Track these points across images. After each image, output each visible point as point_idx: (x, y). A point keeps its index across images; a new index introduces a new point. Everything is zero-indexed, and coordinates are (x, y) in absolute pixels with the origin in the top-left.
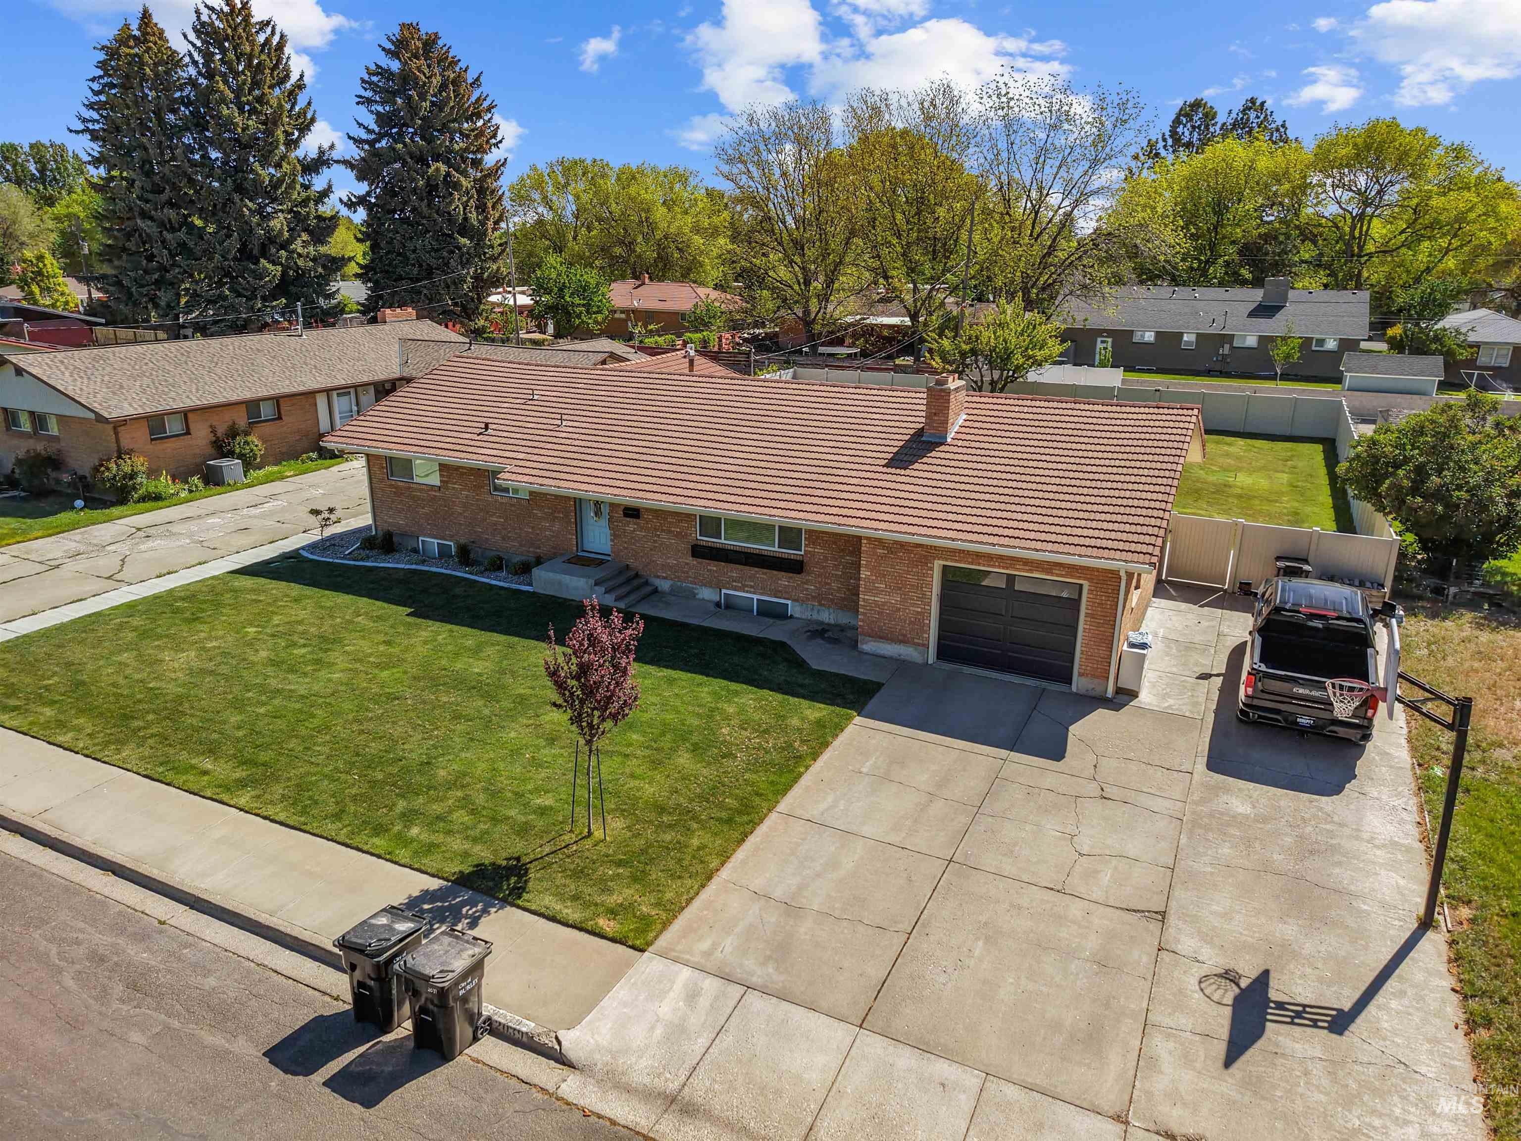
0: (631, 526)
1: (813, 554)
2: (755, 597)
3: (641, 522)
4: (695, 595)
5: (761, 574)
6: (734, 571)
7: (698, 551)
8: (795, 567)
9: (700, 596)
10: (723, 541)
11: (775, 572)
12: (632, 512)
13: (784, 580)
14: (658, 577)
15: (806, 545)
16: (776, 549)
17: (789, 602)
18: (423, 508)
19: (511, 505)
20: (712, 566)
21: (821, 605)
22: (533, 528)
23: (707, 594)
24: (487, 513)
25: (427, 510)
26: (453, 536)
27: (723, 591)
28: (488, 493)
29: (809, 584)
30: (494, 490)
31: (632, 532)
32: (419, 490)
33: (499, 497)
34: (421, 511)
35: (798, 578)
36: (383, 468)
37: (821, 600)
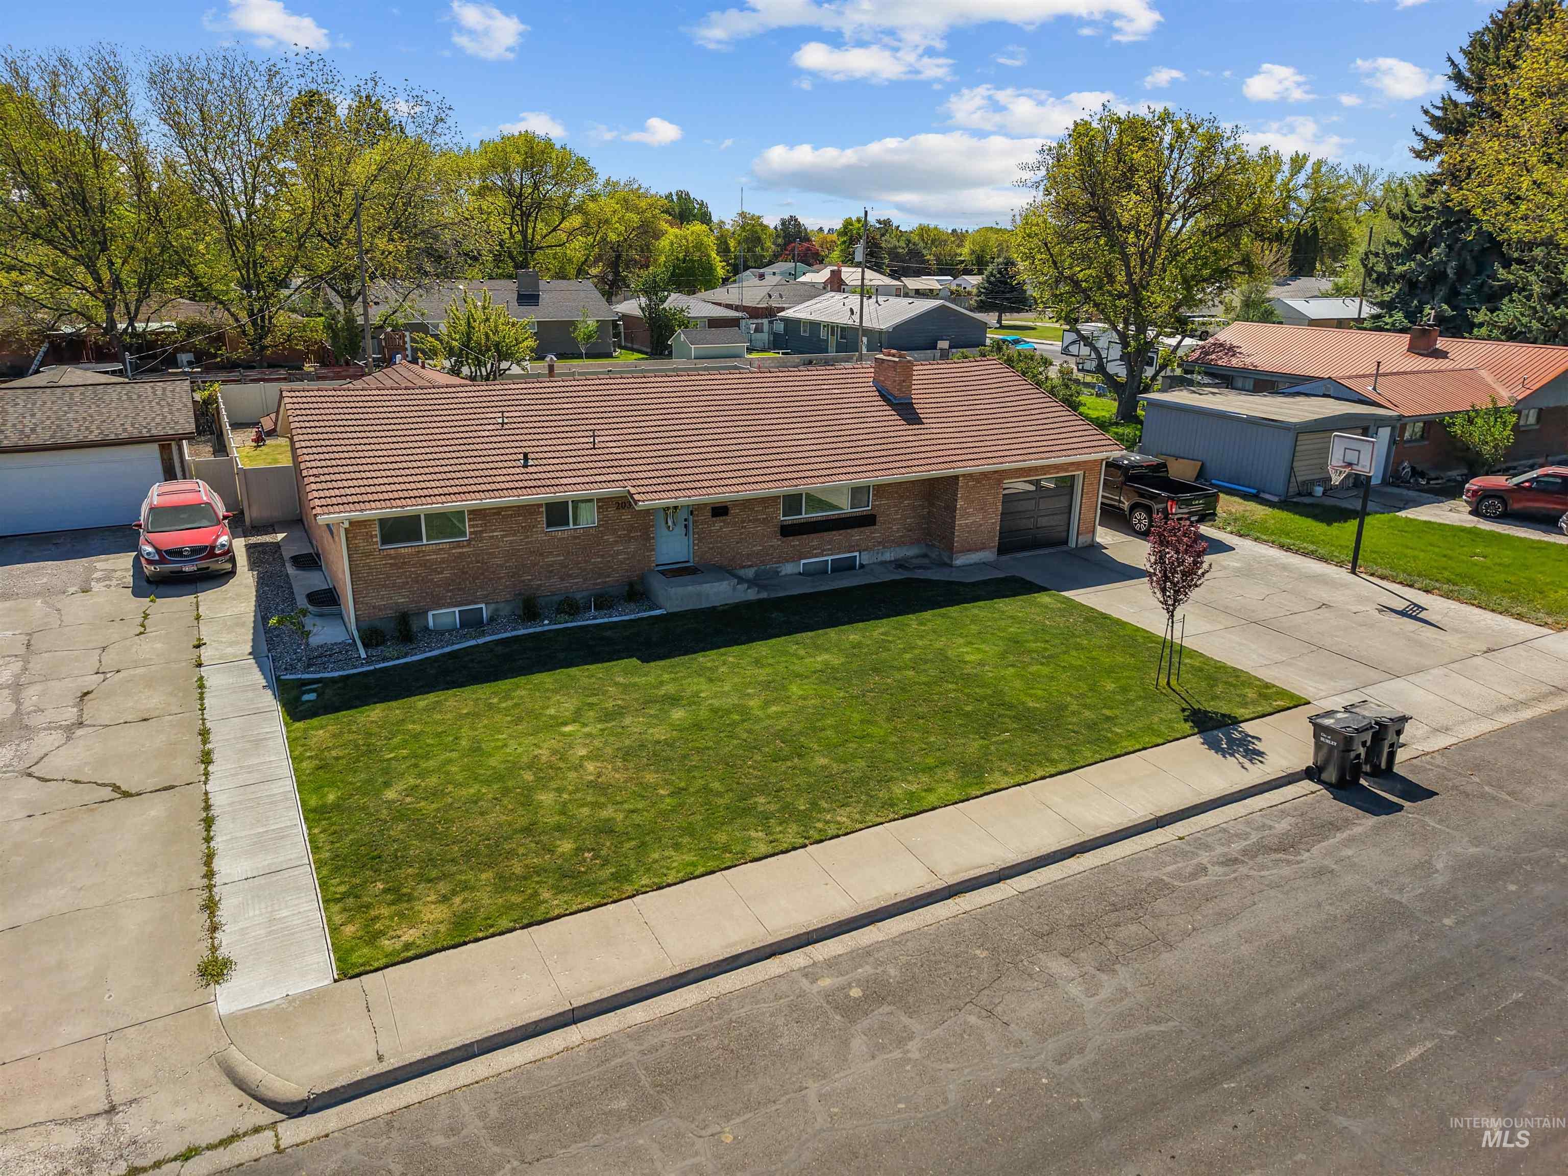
0: (718, 525)
1: (878, 506)
2: (829, 558)
3: (729, 517)
4: (778, 573)
5: (836, 536)
6: (814, 540)
7: (787, 531)
8: (866, 520)
9: (783, 573)
10: (804, 516)
11: (848, 531)
12: (720, 510)
13: (856, 535)
14: (744, 567)
15: (873, 501)
16: (849, 510)
17: (858, 554)
18: (442, 573)
19: (575, 538)
20: (795, 541)
21: (884, 547)
22: (602, 556)
23: (789, 569)
24: (541, 554)
25: (447, 574)
26: (486, 596)
27: (803, 561)
28: (542, 531)
29: (875, 533)
30: (548, 526)
31: (718, 531)
32: (435, 552)
33: (559, 532)
34: (437, 577)
35: (867, 530)
36: (372, 537)
37: (884, 543)
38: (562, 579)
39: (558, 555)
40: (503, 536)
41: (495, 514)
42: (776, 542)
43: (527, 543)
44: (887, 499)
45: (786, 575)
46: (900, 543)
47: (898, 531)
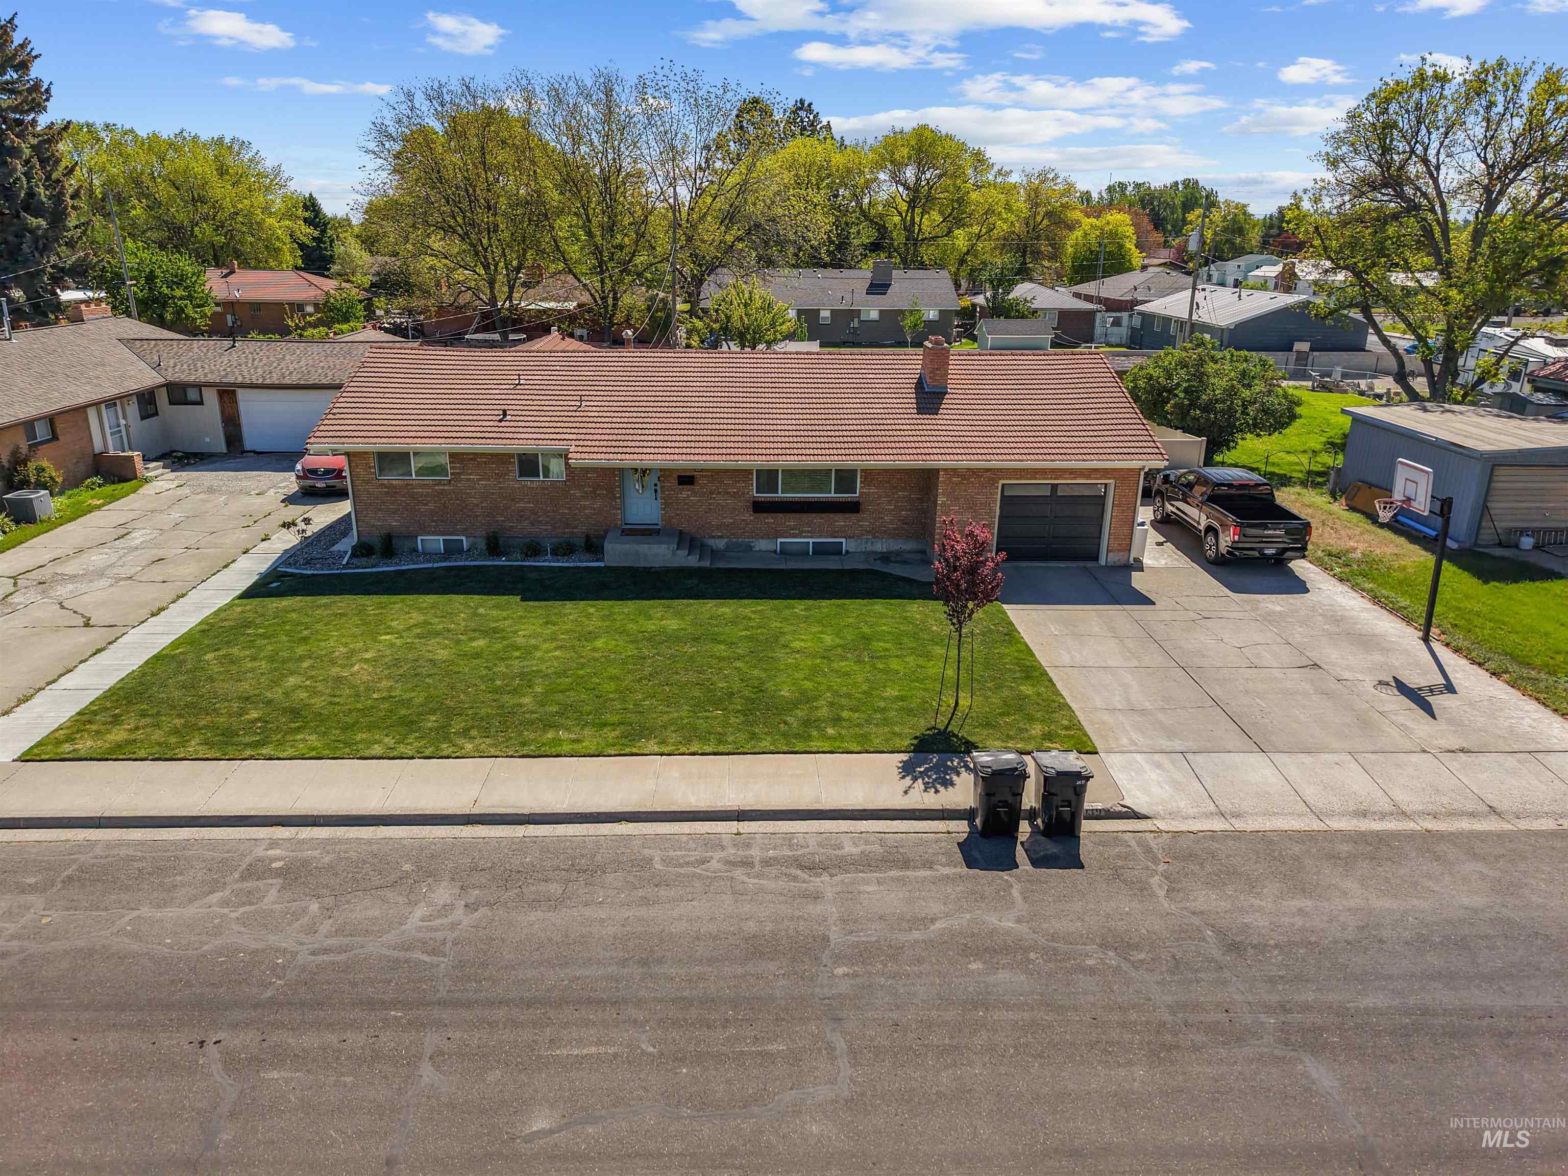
0: (685, 493)
1: (868, 494)
2: (811, 541)
3: (697, 488)
4: (752, 547)
5: (817, 519)
6: (790, 520)
7: (759, 507)
8: (853, 507)
9: (757, 548)
10: (780, 495)
11: (831, 515)
12: (686, 479)
13: (840, 520)
14: (713, 537)
15: (861, 488)
16: (833, 495)
17: (843, 540)
18: (426, 505)
19: (543, 489)
20: (770, 519)
21: (875, 537)
22: (569, 508)
23: (763, 545)
24: (513, 500)
25: (431, 506)
26: (466, 529)
27: (779, 540)
28: (515, 480)
29: (864, 520)
30: (520, 476)
31: (685, 499)
32: (420, 486)
33: (528, 481)
34: (423, 508)
35: (853, 517)
36: (370, 467)
37: (874, 533)
38: (532, 524)
39: (529, 502)
40: (479, 480)
41: (471, 459)
42: (749, 516)
43: (501, 488)
44: (877, 488)
45: (760, 551)
46: (894, 535)
47: (891, 522)
